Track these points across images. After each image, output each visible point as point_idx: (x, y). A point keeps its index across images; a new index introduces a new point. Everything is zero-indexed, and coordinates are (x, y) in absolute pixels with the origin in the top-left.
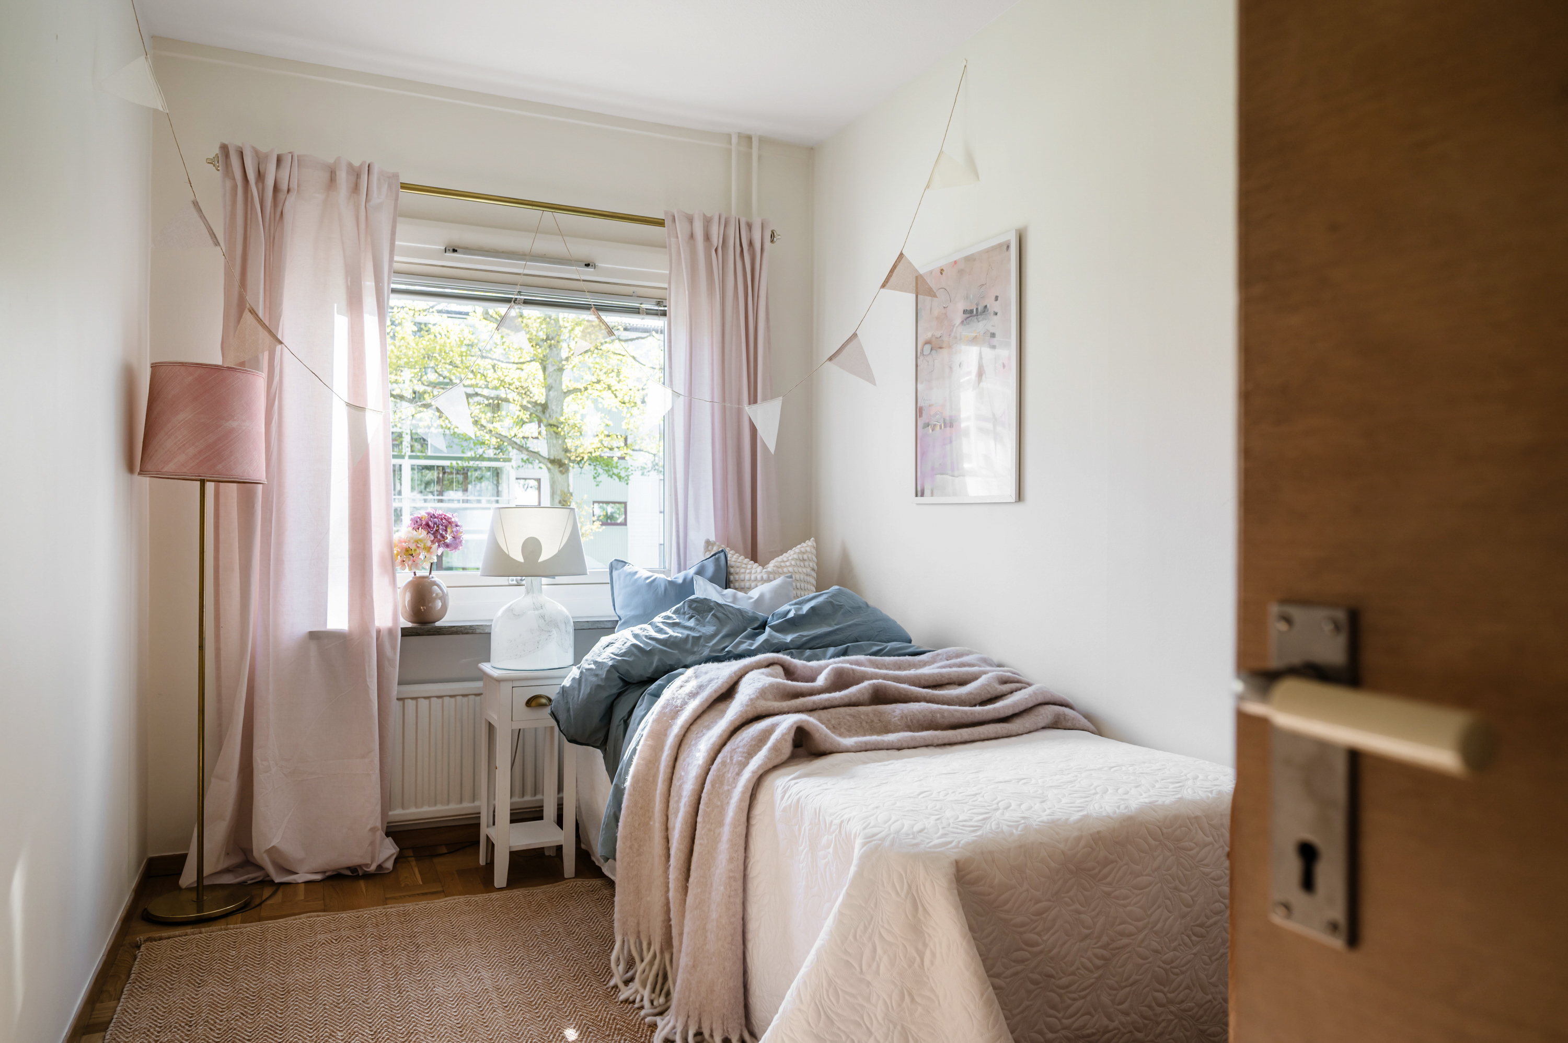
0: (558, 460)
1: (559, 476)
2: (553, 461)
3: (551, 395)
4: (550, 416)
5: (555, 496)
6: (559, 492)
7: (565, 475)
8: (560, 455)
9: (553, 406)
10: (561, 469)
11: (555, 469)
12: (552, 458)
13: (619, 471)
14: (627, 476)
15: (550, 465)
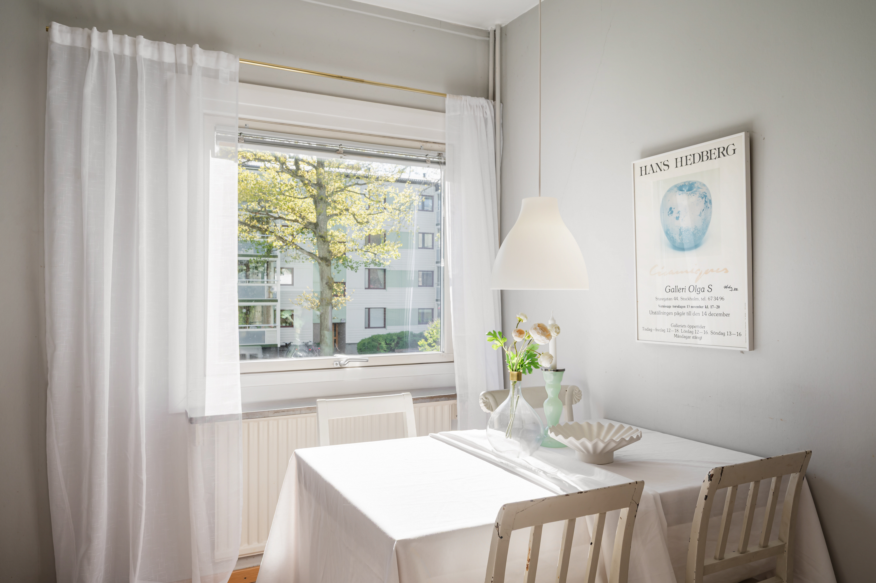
0: (325, 257)
1: (325, 267)
2: (322, 259)
3: (320, 218)
4: (320, 231)
5: (323, 280)
6: (326, 278)
7: (329, 267)
8: (327, 255)
9: (321, 225)
10: (327, 263)
11: (323, 264)
12: (321, 256)
13: (352, 264)
14: (357, 267)
15: (320, 261)
